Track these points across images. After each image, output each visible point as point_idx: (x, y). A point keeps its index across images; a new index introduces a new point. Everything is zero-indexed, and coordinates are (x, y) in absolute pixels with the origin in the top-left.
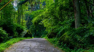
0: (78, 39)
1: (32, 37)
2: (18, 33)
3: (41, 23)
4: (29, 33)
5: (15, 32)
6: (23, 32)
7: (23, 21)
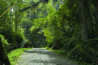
0: (94, 53)
1: (32, 48)
2: (17, 43)
3: (40, 32)
4: (29, 43)
5: (15, 41)
6: (23, 42)
7: (21, 29)
